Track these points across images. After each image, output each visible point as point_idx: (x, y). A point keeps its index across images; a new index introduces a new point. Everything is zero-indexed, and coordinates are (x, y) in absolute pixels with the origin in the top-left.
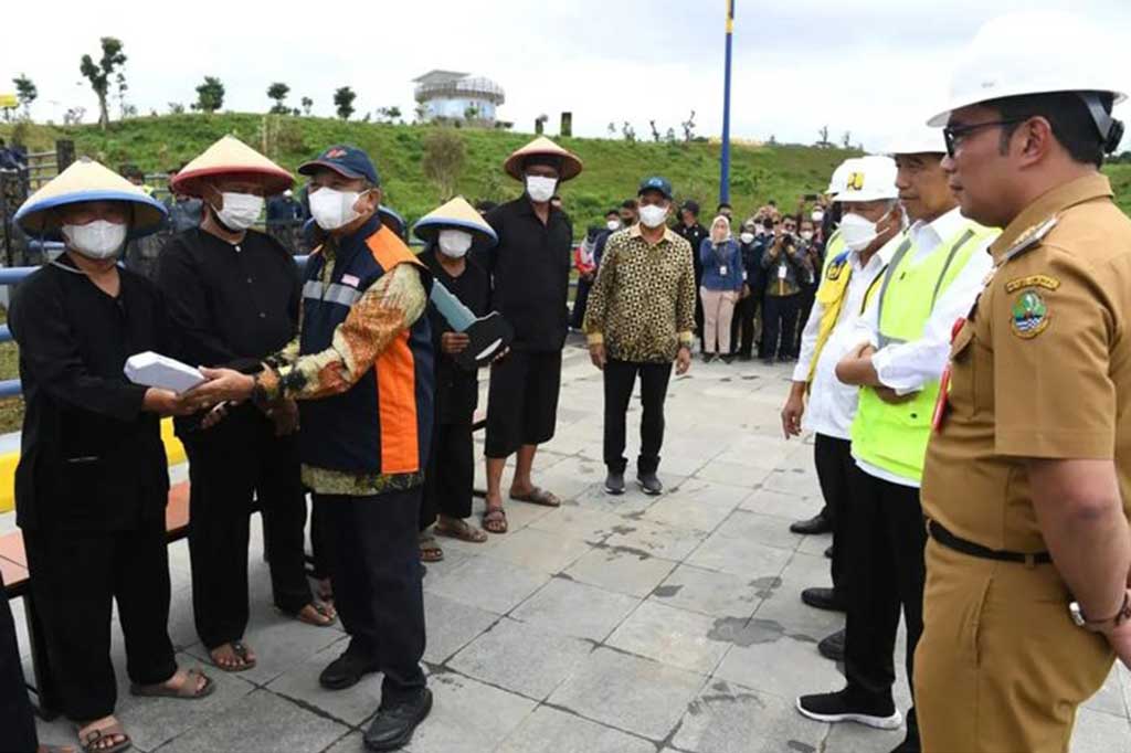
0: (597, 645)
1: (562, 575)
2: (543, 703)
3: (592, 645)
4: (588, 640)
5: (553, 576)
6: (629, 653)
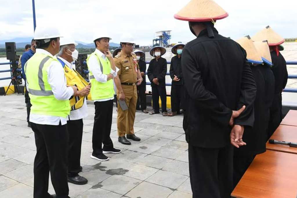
0: (161, 169)
1: (174, 190)
2: (174, 160)
3: (162, 169)
4: (164, 170)
5: (176, 190)
6: (152, 167)
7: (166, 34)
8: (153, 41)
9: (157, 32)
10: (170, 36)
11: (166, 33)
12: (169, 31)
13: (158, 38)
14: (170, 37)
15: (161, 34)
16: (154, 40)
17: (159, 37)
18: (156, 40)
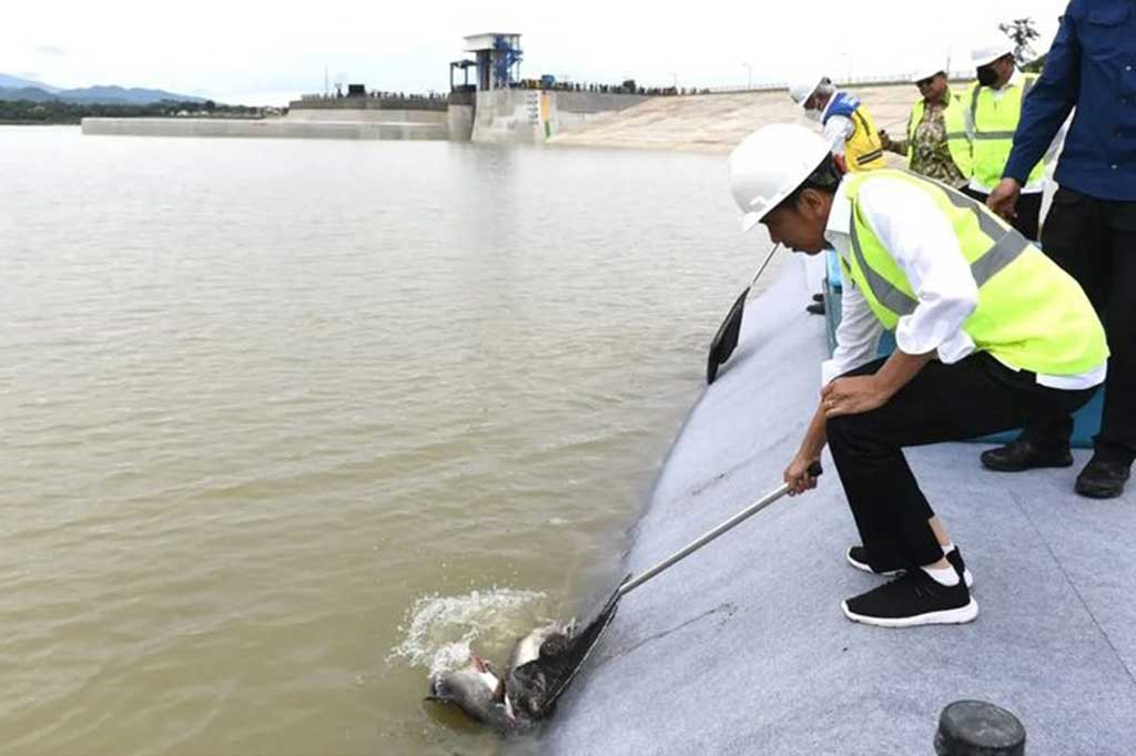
7: (505, 44)
8: (452, 68)
9: (468, 38)
10: (519, 52)
11: (507, 40)
12: (518, 36)
13: (473, 57)
14: (521, 56)
15: (487, 44)
16: (456, 64)
17: (474, 55)
18: (465, 65)
